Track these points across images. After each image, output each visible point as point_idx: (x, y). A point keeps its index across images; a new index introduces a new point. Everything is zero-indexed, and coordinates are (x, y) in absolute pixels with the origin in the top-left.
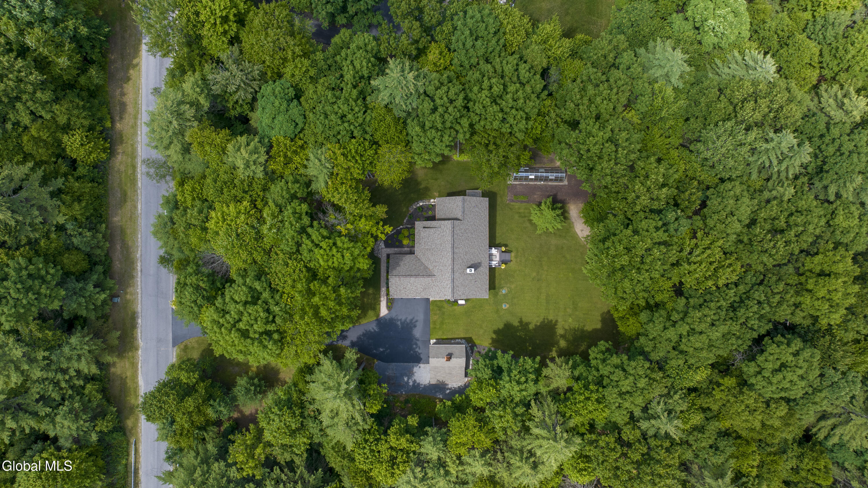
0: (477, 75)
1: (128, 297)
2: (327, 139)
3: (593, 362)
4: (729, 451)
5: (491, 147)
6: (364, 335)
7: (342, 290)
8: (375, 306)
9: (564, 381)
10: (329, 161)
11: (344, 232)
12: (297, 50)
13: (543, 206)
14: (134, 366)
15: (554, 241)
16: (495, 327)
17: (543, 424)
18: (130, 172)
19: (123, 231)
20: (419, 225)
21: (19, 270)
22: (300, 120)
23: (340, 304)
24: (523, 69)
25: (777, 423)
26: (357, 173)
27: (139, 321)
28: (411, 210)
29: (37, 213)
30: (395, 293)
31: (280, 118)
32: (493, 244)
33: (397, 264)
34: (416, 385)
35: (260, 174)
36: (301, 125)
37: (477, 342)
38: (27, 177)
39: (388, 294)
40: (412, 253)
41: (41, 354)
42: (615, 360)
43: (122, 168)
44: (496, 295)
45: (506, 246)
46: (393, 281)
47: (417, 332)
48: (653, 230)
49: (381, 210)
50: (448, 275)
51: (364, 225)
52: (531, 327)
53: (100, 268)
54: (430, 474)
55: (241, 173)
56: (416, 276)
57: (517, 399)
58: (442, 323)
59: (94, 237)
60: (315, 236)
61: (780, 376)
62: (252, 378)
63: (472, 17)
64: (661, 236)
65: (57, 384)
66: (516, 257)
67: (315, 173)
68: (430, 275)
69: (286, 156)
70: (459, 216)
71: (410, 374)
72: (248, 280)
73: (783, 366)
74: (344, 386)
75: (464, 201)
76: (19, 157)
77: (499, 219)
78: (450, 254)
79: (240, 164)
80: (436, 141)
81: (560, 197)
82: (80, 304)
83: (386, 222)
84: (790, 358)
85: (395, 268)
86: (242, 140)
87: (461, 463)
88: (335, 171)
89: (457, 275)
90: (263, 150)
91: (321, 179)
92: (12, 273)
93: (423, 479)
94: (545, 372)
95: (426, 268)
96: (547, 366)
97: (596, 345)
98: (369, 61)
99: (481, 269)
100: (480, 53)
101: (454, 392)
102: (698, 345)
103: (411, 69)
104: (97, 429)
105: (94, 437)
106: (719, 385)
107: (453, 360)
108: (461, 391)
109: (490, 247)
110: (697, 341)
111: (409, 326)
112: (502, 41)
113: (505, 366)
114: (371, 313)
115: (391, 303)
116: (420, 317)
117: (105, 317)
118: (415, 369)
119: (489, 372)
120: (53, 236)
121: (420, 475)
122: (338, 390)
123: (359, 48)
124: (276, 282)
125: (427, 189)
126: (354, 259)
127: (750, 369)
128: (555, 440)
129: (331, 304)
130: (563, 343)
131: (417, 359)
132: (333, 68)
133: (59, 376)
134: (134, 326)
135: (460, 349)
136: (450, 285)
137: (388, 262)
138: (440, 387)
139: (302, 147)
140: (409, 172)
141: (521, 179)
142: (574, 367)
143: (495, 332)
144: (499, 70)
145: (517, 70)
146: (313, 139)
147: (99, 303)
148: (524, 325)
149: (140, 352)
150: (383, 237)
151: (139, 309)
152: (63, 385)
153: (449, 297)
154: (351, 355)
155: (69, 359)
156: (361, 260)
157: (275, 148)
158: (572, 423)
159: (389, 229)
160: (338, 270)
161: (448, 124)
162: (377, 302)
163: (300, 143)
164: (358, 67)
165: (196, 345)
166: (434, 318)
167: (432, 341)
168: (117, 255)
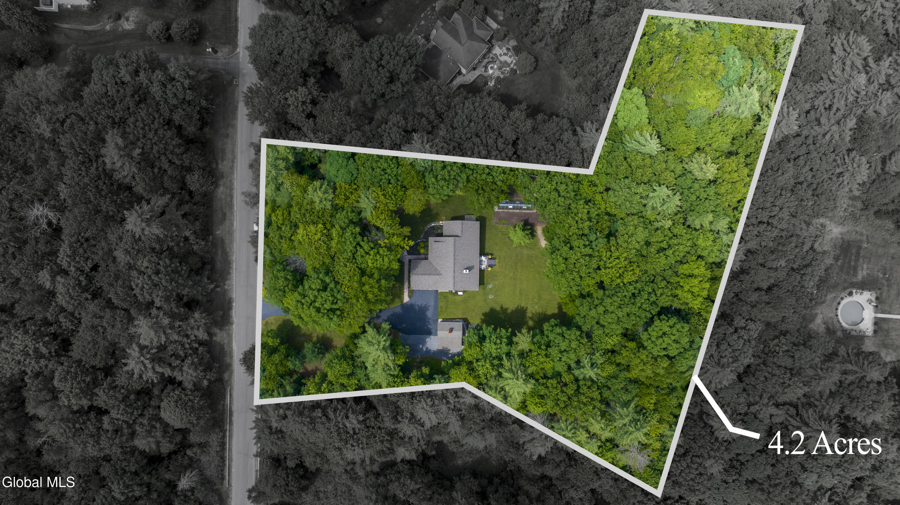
0: (470, 144)
1: (226, 287)
2: (373, 184)
3: (546, 332)
4: (634, 392)
5: (480, 191)
6: (392, 315)
7: (383, 282)
8: (400, 296)
9: (526, 345)
10: (374, 199)
11: (383, 245)
12: (353, 125)
13: (517, 228)
14: (230, 336)
15: (525, 252)
16: (484, 311)
17: (511, 371)
18: (229, 200)
19: (223, 241)
20: (431, 239)
21: (166, 267)
22: (355, 172)
23: (380, 291)
24: (500, 141)
25: (662, 372)
26: (392, 207)
27: (234, 304)
28: (426, 229)
29: (175, 229)
30: (414, 287)
31: (342, 171)
32: (482, 253)
33: (416, 266)
34: (428, 351)
35: (328, 205)
36: (355, 175)
37: (471, 321)
38: (167, 205)
39: (409, 287)
40: (426, 259)
41: (177, 323)
42: (558, 330)
43: (223, 197)
44: (484, 289)
45: (492, 254)
46: (413, 278)
47: (429, 314)
48: (582, 247)
49: (406, 230)
50: (451, 274)
51: (395, 240)
52: (509, 311)
53: (208, 267)
54: (437, 402)
55: (318, 206)
56: (430, 274)
57: (494, 355)
58: (447, 308)
59: (206, 245)
60: (366, 247)
61: (661, 340)
62: (315, 344)
63: (468, 108)
64: (588, 251)
65: (183, 345)
66: (499, 263)
67: (365, 206)
68: (439, 274)
69: (345, 195)
70: (459, 234)
71: (424, 343)
72: (321, 276)
73: (664, 334)
74: (383, 343)
75: (462, 224)
76: (161, 191)
77: (487, 236)
78: (452, 261)
79: (317, 200)
80: (445, 188)
81: (530, 221)
82: (198, 292)
83: (409, 238)
84: (668, 329)
85: (414, 269)
86: (317, 183)
87: (457, 397)
88: (378, 205)
89: (457, 274)
90: (331, 191)
91: (368, 211)
92: (162, 269)
93: (432, 406)
94: (515, 339)
95: (436, 269)
96: (515, 335)
97: (548, 322)
98: (400, 134)
99: (474, 270)
100: (473, 130)
101: (454, 355)
102: (610, 320)
103: (428, 142)
104: (208, 377)
105: (205, 383)
106: (625, 347)
107: (454, 332)
108: (459, 354)
109: (481, 255)
110: (609, 318)
111: (423, 310)
112: (487, 123)
113: (488, 335)
114: (397, 300)
115: (411, 293)
116: (432, 303)
117: (210, 301)
118: (427, 340)
119: (477, 337)
120: (181, 244)
121: (430, 403)
122: (379, 346)
123: (394, 125)
124: (338, 277)
125: (437, 214)
126: (390, 262)
127: (644, 336)
128: (517, 379)
129: (376, 290)
130: (531, 323)
131: (429, 333)
132: (376, 137)
133: (185, 340)
134: (230, 308)
135: (458, 325)
136: (452, 281)
137: (410, 265)
138: (444, 352)
139: (356, 189)
140: (426, 205)
141: (503, 208)
142: (533, 336)
143: (483, 314)
144: (485, 142)
145: (496, 142)
146: (363, 184)
147: (209, 291)
148: (504, 310)
149: (234, 326)
150: (408, 248)
151: (234, 296)
152: (187, 346)
153: (451, 288)
154: (386, 326)
155: (192, 328)
156: (394, 263)
157: (338, 190)
158: (530, 371)
159: (412, 243)
160: (379, 269)
161: (452, 177)
162: (402, 293)
163: (355, 187)
164: (394, 138)
165: (274, 322)
166: (441, 304)
167: (440, 320)
168: (219, 258)
